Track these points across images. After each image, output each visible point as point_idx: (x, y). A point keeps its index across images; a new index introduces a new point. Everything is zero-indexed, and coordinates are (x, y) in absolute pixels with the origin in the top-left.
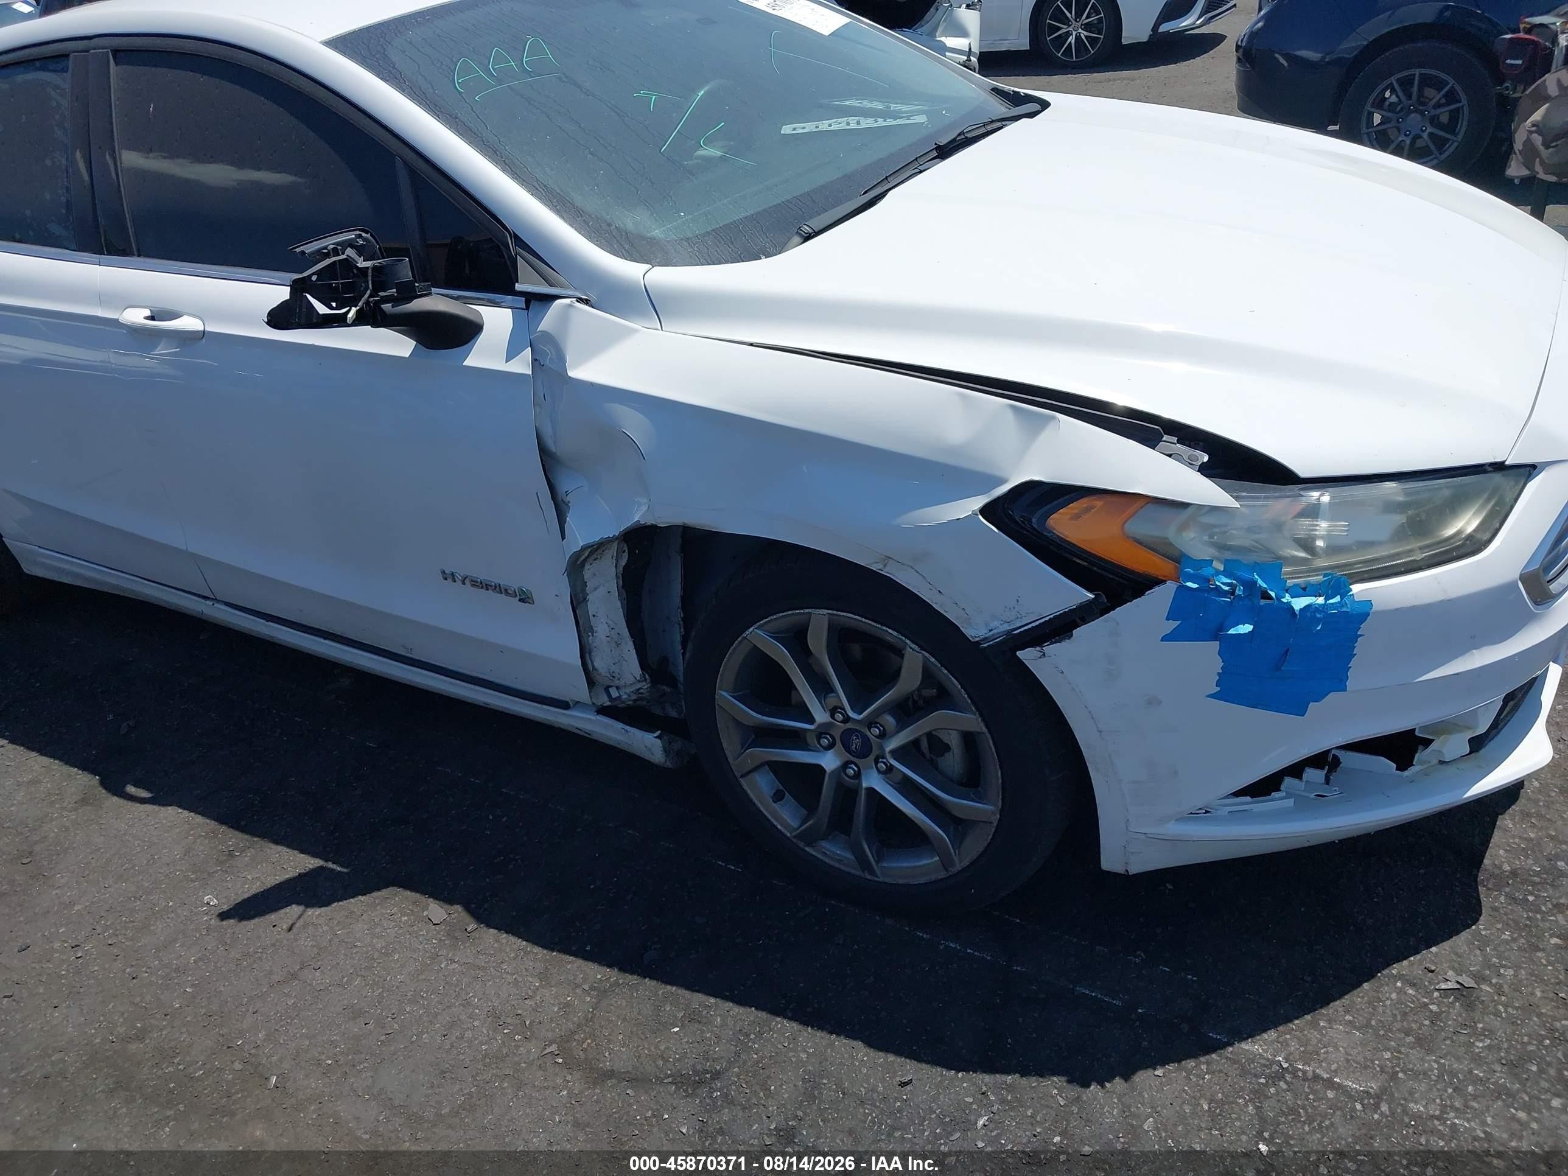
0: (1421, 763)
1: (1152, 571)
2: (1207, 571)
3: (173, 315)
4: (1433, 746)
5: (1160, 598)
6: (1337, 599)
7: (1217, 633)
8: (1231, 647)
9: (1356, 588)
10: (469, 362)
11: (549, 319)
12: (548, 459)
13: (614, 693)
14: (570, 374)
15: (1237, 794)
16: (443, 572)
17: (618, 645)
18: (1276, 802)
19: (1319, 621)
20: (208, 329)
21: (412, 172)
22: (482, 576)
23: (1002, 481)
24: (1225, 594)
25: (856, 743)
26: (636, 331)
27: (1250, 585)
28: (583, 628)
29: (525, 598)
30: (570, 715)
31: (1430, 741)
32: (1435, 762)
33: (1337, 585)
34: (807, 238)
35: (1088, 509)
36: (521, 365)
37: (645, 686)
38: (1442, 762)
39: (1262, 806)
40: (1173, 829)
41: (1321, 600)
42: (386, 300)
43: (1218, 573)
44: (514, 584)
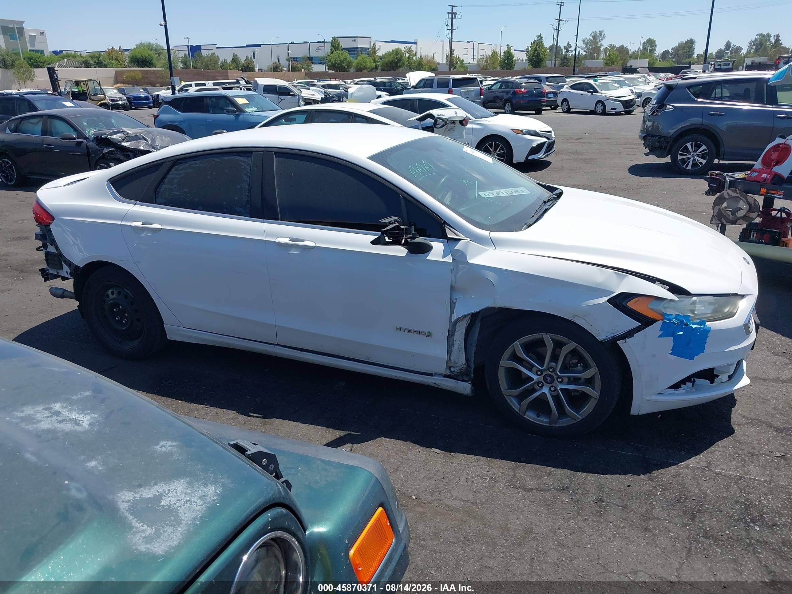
0: (716, 382)
1: (656, 318)
2: (670, 317)
3: (302, 241)
4: (719, 377)
5: (658, 324)
6: (703, 326)
7: (673, 335)
8: (677, 339)
9: (707, 323)
10: (429, 258)
11: (459, 246)
12: (452, 288)
13: (452, 369)
14: (469, 261)
15: (670, 388)
16: (397, 328)
17: (460, 351)
18: (681, 390)
19: (698, 332)
20: (317, 245)
21: (405, 199)
22: (413, 328)
23: (614, 293)
24: (676, 324)
25: (549, 379)
26: (488, 250)
27: (682, 322)
28: (450, 346)
29: (429, 335)
30: (433, 378)
31: (719, 376)
32: (720, 382)
33: (702, 323)
34: (529, 226)
35: (638, 300)
36: (449, 259)
37: (465, 366)
38: (721, 382)
39: (676, 392)
40: (655, 397)
41: (699, 326)
42: (409, 238)
43: (673, 318)
44: (426, 331)
